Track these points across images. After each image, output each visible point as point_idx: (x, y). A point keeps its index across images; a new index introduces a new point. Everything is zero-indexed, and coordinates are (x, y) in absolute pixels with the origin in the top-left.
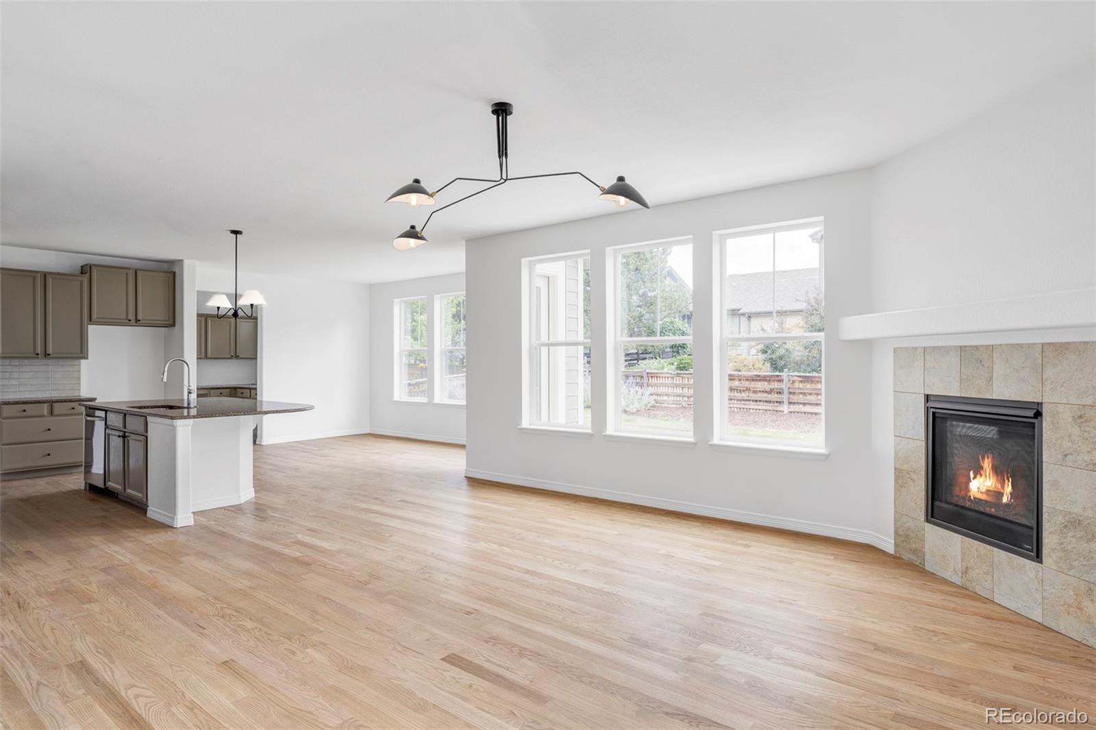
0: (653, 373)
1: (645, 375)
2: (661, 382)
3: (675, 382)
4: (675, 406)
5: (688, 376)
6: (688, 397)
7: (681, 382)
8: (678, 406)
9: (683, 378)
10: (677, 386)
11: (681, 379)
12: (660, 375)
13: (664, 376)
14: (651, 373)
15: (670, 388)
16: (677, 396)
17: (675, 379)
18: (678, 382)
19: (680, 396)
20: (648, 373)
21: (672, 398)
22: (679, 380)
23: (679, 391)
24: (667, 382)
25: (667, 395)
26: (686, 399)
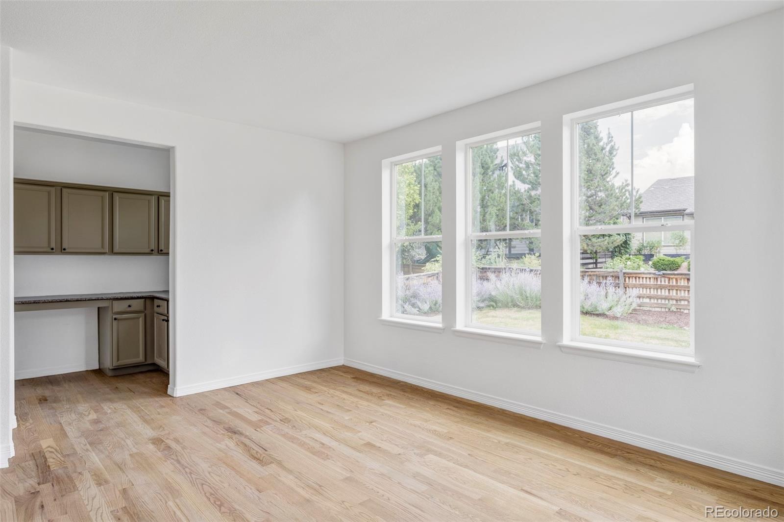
0: (631, 274)
1: (621, 276)
2: (641, 283)
3: (659, 283)
4: (659, 309)
5: (676, 277)
6: (677, 300)
7: (667, 283)
8: (663, 310)
9: (669, 279)
10: (661, 287)
11: (667, 280)
12: (640, 276)
13: (645, 276)
14: (628, 274)
15: (652, 290)
16: (662, 299)
17: (659, 280)
18: (663, 283)
19: (665, 299)
20: (624, 273)
21: (656, 301)
22: (665, 282)
23: (665, 293)
24: (648, 283)
25: (650, 298)
26: (674, 302)
